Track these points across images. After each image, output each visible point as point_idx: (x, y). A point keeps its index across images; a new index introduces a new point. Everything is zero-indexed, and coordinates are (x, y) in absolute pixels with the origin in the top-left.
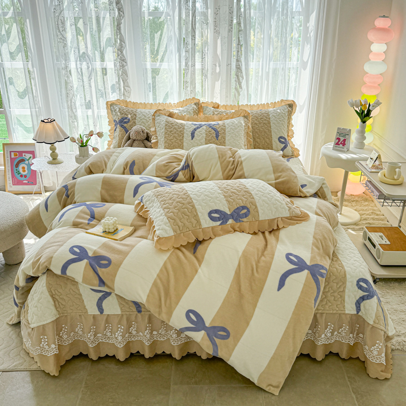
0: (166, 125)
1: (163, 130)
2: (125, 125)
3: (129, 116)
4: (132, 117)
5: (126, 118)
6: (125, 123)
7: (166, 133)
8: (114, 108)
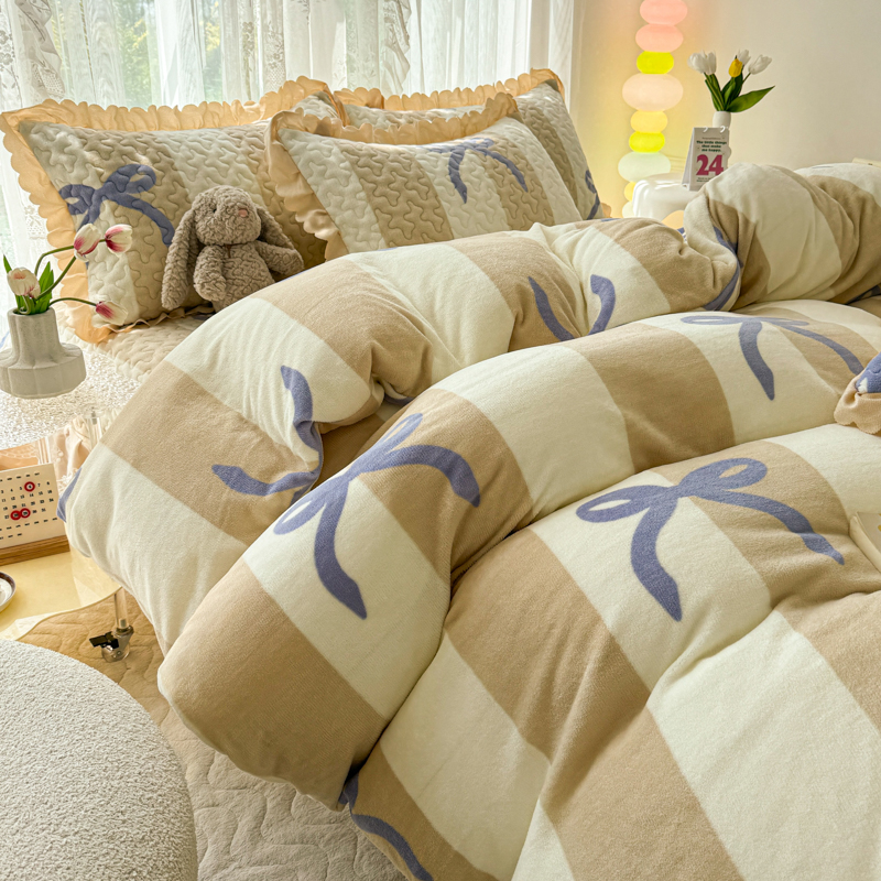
0: (354, 164)
1: (354, 183)
2: (145, 196)
3: (144, 161)
4: (154, 162)
5: (135, 169)
6: (142, 186)
7: (371, 194)
8: (46, 136)
